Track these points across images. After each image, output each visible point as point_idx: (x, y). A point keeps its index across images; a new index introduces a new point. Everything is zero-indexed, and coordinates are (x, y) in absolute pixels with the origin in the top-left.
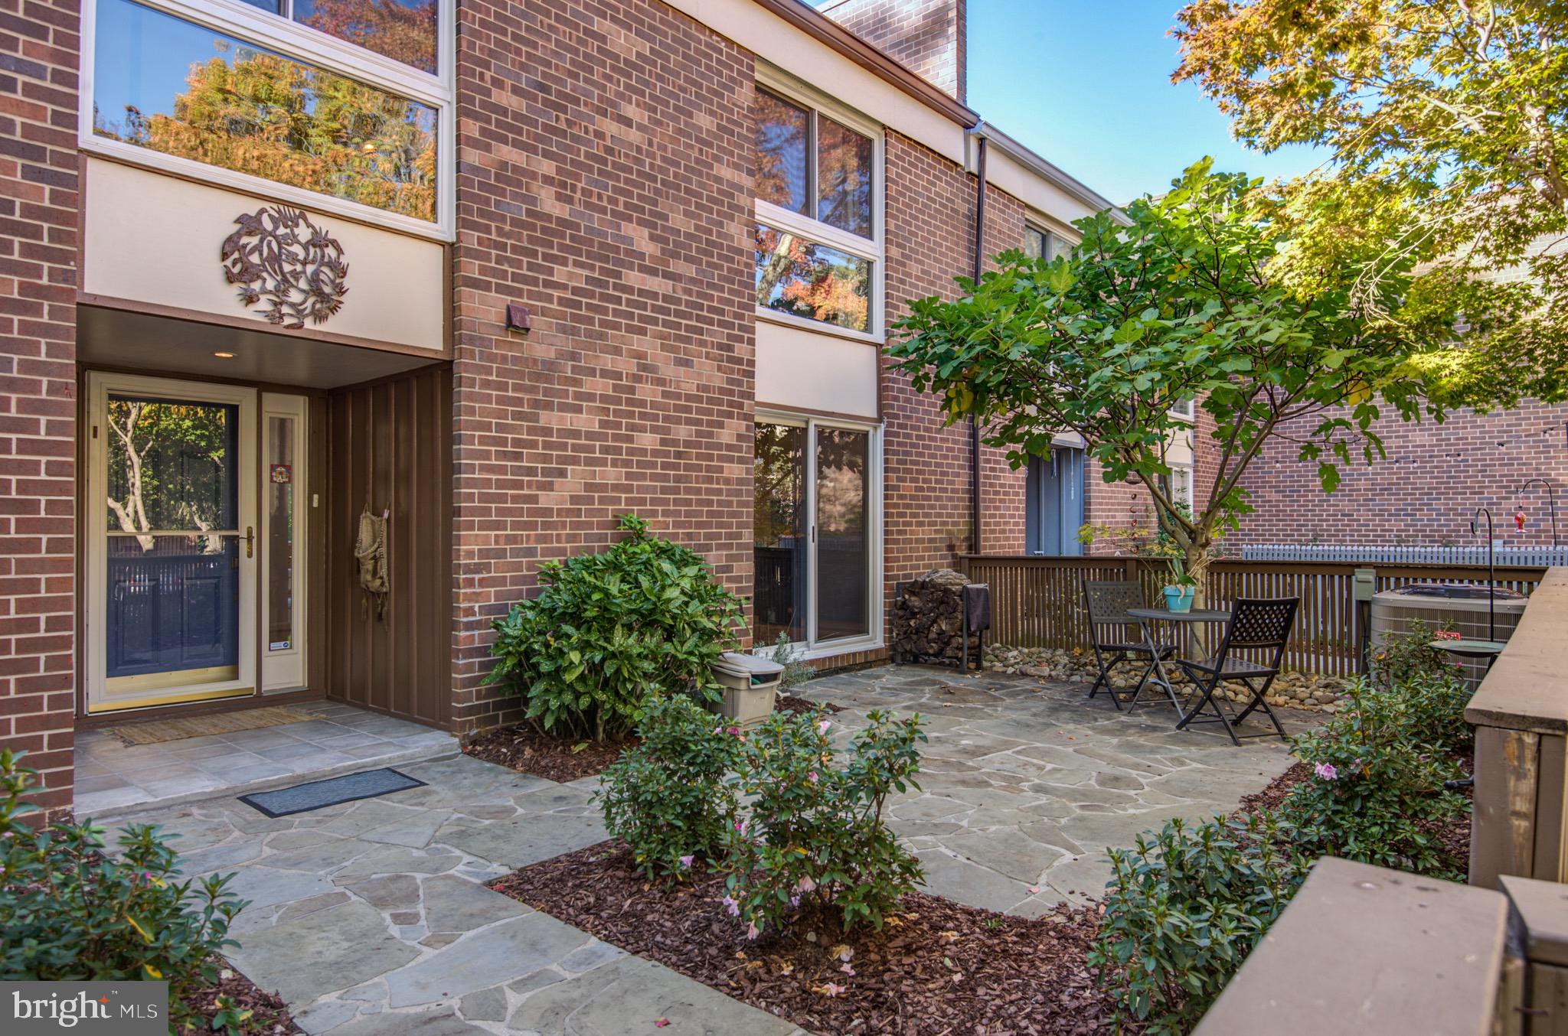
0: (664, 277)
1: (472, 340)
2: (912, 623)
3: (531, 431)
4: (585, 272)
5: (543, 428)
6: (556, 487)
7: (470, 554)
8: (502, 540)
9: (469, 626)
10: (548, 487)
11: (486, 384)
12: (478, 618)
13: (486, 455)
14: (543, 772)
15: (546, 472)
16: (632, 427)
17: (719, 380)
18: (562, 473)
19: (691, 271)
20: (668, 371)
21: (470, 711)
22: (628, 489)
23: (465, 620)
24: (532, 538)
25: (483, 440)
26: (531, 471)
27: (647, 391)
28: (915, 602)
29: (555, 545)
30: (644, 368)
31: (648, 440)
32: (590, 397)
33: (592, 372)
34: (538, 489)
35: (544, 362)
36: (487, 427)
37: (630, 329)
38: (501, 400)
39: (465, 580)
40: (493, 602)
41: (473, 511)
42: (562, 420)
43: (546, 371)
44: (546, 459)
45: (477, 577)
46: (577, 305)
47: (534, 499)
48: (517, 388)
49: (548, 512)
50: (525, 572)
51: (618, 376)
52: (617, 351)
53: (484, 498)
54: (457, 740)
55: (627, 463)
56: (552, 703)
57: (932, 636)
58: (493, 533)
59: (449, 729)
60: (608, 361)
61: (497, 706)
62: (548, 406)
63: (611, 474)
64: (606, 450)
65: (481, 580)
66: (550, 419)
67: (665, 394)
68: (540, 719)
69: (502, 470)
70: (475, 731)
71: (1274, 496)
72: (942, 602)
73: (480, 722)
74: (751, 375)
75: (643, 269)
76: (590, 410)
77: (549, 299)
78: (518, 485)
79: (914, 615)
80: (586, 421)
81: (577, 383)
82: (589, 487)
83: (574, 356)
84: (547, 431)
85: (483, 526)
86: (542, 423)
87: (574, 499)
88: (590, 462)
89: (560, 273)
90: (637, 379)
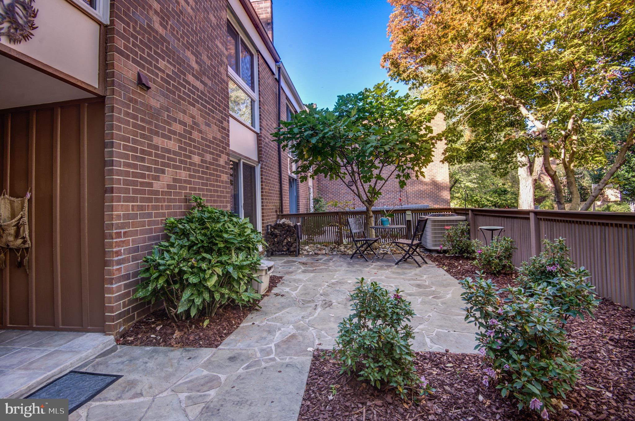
0: (201, 82)
1: (120, 86)
2: (276, 240)
3: (150, 146)
4: (172, 68)
5: (155, 146)
6: (161, 179)
7: (119, 216)
8: (135, 208)
9: (119, 262)
10: (157, 178)
11: (127, 114)
12: (123, 257)
13: (127, 157)
14: (195, 344)
15: (156, 170)
16: (191, 152)
17: (219, 136)
18: (163, 172)
19: (209, 83)
20: (203, 127)
21: (120, 316)
22: (189, 182)
23: (116, 259)
24: (150, 207)
25: (125, 148)
26: (149, 169)
27: (196, 135)
28: (277, 231)
29: (161, 211)
30: (195, 123)
31: (196, 159)
32: (175, 133)
33: (175, 120)
34: (153, 179)
35: (155, 109)
36: (127, 140)
37: (189, 103)
38: (135, 125)
39: (116, 233)
40: (131, 246)
41: (120, 190)
42: (163, 142)
43: (155, 114)
44: (156, 163)
45: (122, 231)
46: (169, 83)
47: (150, 185)
48: (143, 120)
49: (156, 193)
50: (147, 227)
51: (185, 124)
52: (184, 112)
53: (126, 182)
54: (112, 337)
55: (189, 170)
56: (196, 301)
57: (284, 244)
58: (131, 204)
59: (103, 330)
60: (181, 116)
61: (134, 309)
62: (157, 134)
63: (183, 175)
64: (181, 161)
65: (125, 233)
66: (157, 141)
67: (203, 138)
68: (188, 312)
69: (135, 166)
70: (122, 328)
71: (331, 196)
72: (288, 231)
73: (126, 321)
74: (228, 136)
75: (193, 75)
76: (175, 140)
77: (157, 75)
78: (143, 176)
79: (276, 236)
80: (172, 145)
81: (169, 124)
82: (175, 180)
83: (168, 110)
84: (156, 147)
85: (127, 200)
86: (154, 143)
87: (169, 186)
88: (175, 167)
89: (162, 64)
90: (193, 128)
